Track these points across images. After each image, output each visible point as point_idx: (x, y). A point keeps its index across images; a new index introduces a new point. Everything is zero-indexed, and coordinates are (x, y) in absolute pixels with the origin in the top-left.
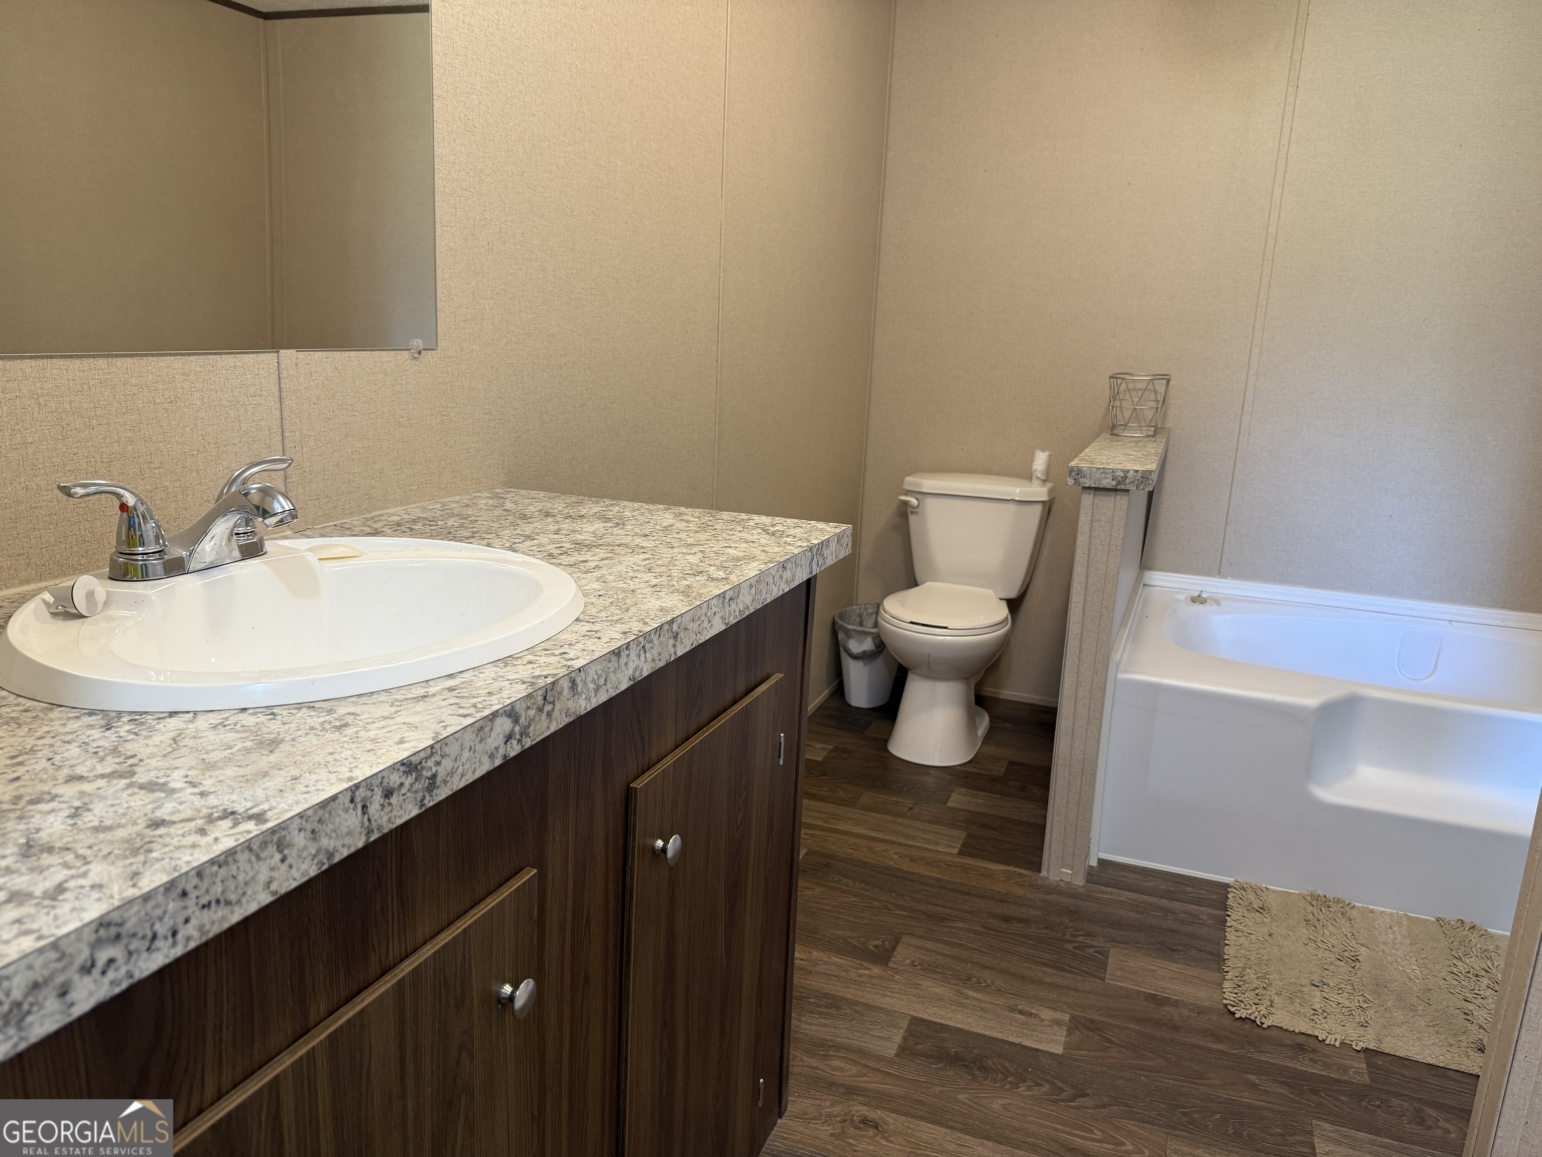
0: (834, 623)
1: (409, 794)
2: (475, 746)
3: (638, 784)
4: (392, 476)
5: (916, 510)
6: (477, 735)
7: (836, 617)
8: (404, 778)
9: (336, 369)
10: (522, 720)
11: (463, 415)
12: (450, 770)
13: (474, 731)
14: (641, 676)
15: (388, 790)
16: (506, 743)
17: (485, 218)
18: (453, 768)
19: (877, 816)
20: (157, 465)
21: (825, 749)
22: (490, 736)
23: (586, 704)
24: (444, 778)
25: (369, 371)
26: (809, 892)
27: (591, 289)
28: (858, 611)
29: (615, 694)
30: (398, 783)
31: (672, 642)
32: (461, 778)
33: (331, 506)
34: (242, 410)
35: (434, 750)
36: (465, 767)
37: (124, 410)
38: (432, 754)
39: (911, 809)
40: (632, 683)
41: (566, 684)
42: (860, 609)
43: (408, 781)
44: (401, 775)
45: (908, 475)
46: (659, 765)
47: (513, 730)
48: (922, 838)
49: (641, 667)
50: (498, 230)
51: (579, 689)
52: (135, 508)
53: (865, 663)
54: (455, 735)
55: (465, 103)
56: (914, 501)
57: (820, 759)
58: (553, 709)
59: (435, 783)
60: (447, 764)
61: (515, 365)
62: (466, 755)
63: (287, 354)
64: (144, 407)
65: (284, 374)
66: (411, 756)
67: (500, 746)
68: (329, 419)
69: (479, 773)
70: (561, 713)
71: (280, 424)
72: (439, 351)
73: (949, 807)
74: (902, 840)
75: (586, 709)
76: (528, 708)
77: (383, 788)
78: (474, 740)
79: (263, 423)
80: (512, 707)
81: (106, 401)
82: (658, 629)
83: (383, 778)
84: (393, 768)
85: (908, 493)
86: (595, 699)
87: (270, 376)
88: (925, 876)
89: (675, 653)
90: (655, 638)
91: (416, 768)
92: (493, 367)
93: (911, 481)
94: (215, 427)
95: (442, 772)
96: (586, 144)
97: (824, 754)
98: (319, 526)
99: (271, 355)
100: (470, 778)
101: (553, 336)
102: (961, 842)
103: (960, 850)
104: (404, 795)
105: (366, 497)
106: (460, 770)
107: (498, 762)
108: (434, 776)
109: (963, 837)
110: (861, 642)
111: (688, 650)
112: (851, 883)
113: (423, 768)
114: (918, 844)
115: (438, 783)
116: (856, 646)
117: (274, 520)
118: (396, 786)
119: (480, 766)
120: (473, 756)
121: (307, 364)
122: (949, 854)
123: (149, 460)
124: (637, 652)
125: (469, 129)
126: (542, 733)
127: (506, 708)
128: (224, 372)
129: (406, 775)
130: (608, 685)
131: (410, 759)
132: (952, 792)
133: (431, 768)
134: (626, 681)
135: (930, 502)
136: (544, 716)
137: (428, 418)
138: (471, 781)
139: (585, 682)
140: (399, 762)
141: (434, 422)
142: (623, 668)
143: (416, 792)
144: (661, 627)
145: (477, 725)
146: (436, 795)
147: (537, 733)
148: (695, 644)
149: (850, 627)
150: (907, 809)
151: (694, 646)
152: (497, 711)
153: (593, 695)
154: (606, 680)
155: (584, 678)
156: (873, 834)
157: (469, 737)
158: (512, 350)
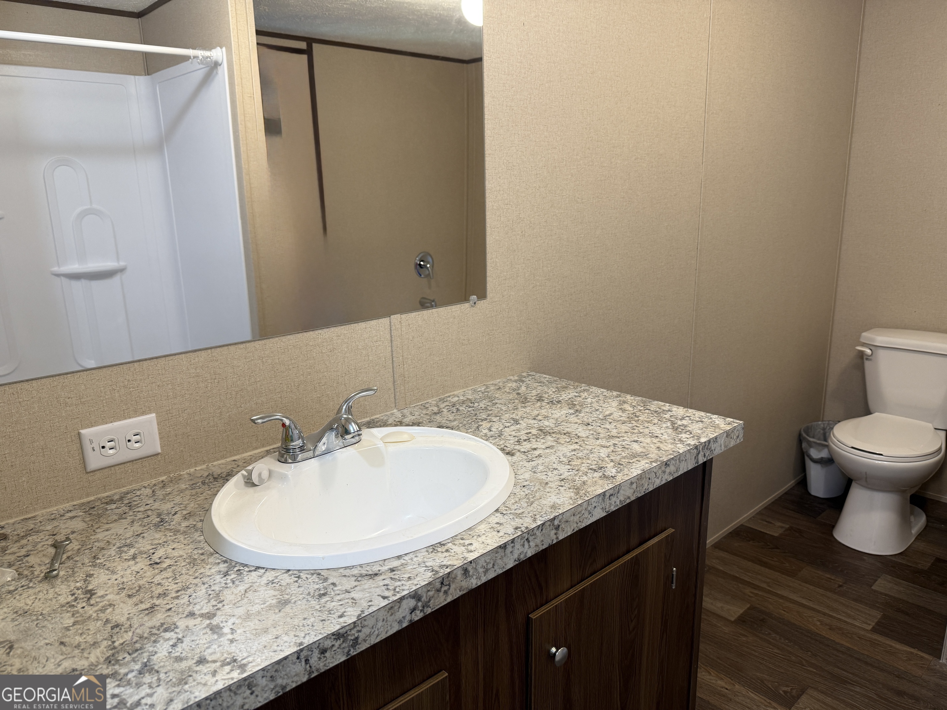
0: (800, 435)
1: (338, 650)
2: (387, 618)
3: (533, 616)
4: (458, 373)
5: (870, 358)
6: (388, 612)
7: (802, 430)
8: (335, 642)
9: (424, 320)
10: (424, 599)
11: (503, 333)
12: (368, 633)
13: (386, 610)
14: (525, 557)
15: (323, 650)
16: (411, 613)
17: (520, 218)
18: (370, 632)
19: (811, 587)
20: (323, 384)
21: (782, 527)
22: (398, 611)
23: (477, 581)
24: (364, 638)
25: (444, 318)
26: (744, 639)
27: (595, 243)
28: (822, 426)
29: (502, 572)
30: (330, 645)
31: (554, 531)
32: (377, 637)
33: (420, 394)
34: (370, 350)
35: (356, 624)
36: (379, 631)
37: (306, 358)
38: (355, 627)
39: (840, 586)
40: (517, 563)
41: (460, 573)
42: (824, 424)
43: (337, 644)
44: (333, 640)
45: (865, 331)
46: (554, 602)
47: (416, 605)
48: (844, 612)
49: (525, 551)
50: (529, 222)
51: (471, 573)
52: (289, 426)
53: (822, 466)
54: (372, 614)
55: (507, 153)
56: (868, 351)
57: (776, 535)
58: (449, 589)
59: (357, 642)
60: (366, 631)
61: (539, 299)
62: (380, 624)
63: (395, 318)
64: (317, 356)
65: (393, 328)
66: (339, 630)
67: (406, 616)
68: (420, 348)
69: (391, 633)
70: (455, 590)
71: (391, 354)
72: (488, 300)
73: (873, 589)
74: (827, 611)
75: (476, 584)
76: (428, 591)
77: (320, 649)
78: (386, 615)
79: (381, 355)
80: (416, 592)
81: (297, 355)
82: (541, 526)
83: (319, 644)
84: (327, 638)
85: (864, 345)
86: (485, 578)
87: (385, 330)
88: (838, 644)
89: (557, 538)
90: (538, 533)
91: (343, 635)
92: (523, 302)
93: (866, 336)
94: (355, 360)
95: (362, 636)
96: (594, 156)
97: (781, 531)
98: (413, 405)
99: (386, 319)
100: (383, 636)
101: (566, 277)
102: (876, 621)
103: (873, 627)
104: (335, 651)
105: (441, 386)
106: (376, 632)
107: (405, 625)
108: (357, 638)
109: (879, 617)
110: (820, 451)
111: (569, 534)
112: (778, 637)
113: (348, 635)
114: (839, 616)
115: (359, 641)
116: (815, 453)
117: (351, 436)
118: (329, 647)
119: (391, 628)
120: (386, 624)
121: (407, 320)
122: (864, 629)
123: (319, 382)
124: (522, 543)
125: (510, 168)
126: (441, 603)
127: (410, 594)
128: (360, 331)
129: (336, 640)
130: (496, 567)
131: (339, 631)
132: (879, 577)
133: (354, 634)
134: (512, 563)
135: (881, 353)
136: (441, 594)
137: (481, 338)
138: (384, 637)
139: (475, 569)
140: (331, 634)
141: (484, 340)
142: (509, 555)
143: (343, 648)
144: (543, 524)
145: (388, 606)
146: (358, 648)
147: (436, 604)
148: (577, 529)
149: (811, 439)
150: (837, 586)
151: (575, 531)
152: (404, 596)
153: (483, 575)
154: (494, 565)
155: (474, 566)
156: (804, 602)
157: (381, 615)
158: (536, 291)
